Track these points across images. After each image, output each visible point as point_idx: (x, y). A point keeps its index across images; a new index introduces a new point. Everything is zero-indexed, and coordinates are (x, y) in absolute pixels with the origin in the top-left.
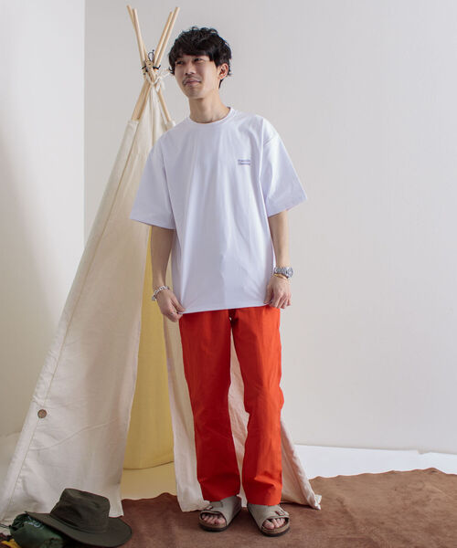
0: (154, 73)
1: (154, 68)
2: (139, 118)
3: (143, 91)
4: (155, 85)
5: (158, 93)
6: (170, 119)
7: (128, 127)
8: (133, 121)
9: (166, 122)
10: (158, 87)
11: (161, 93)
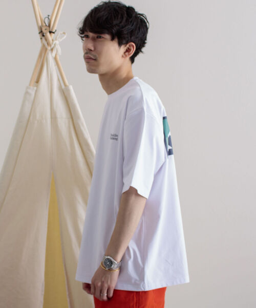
0: (50, 37)
1: (50, 32)
2: (38, 81)
3: (40, 55)
4: (52, 50)
5: (55, 59)
6: (67, 83)
7: (27, 93)
8: (31, 87)
9: (63, 87)
10: (54, 52)
11: (58, 58)
